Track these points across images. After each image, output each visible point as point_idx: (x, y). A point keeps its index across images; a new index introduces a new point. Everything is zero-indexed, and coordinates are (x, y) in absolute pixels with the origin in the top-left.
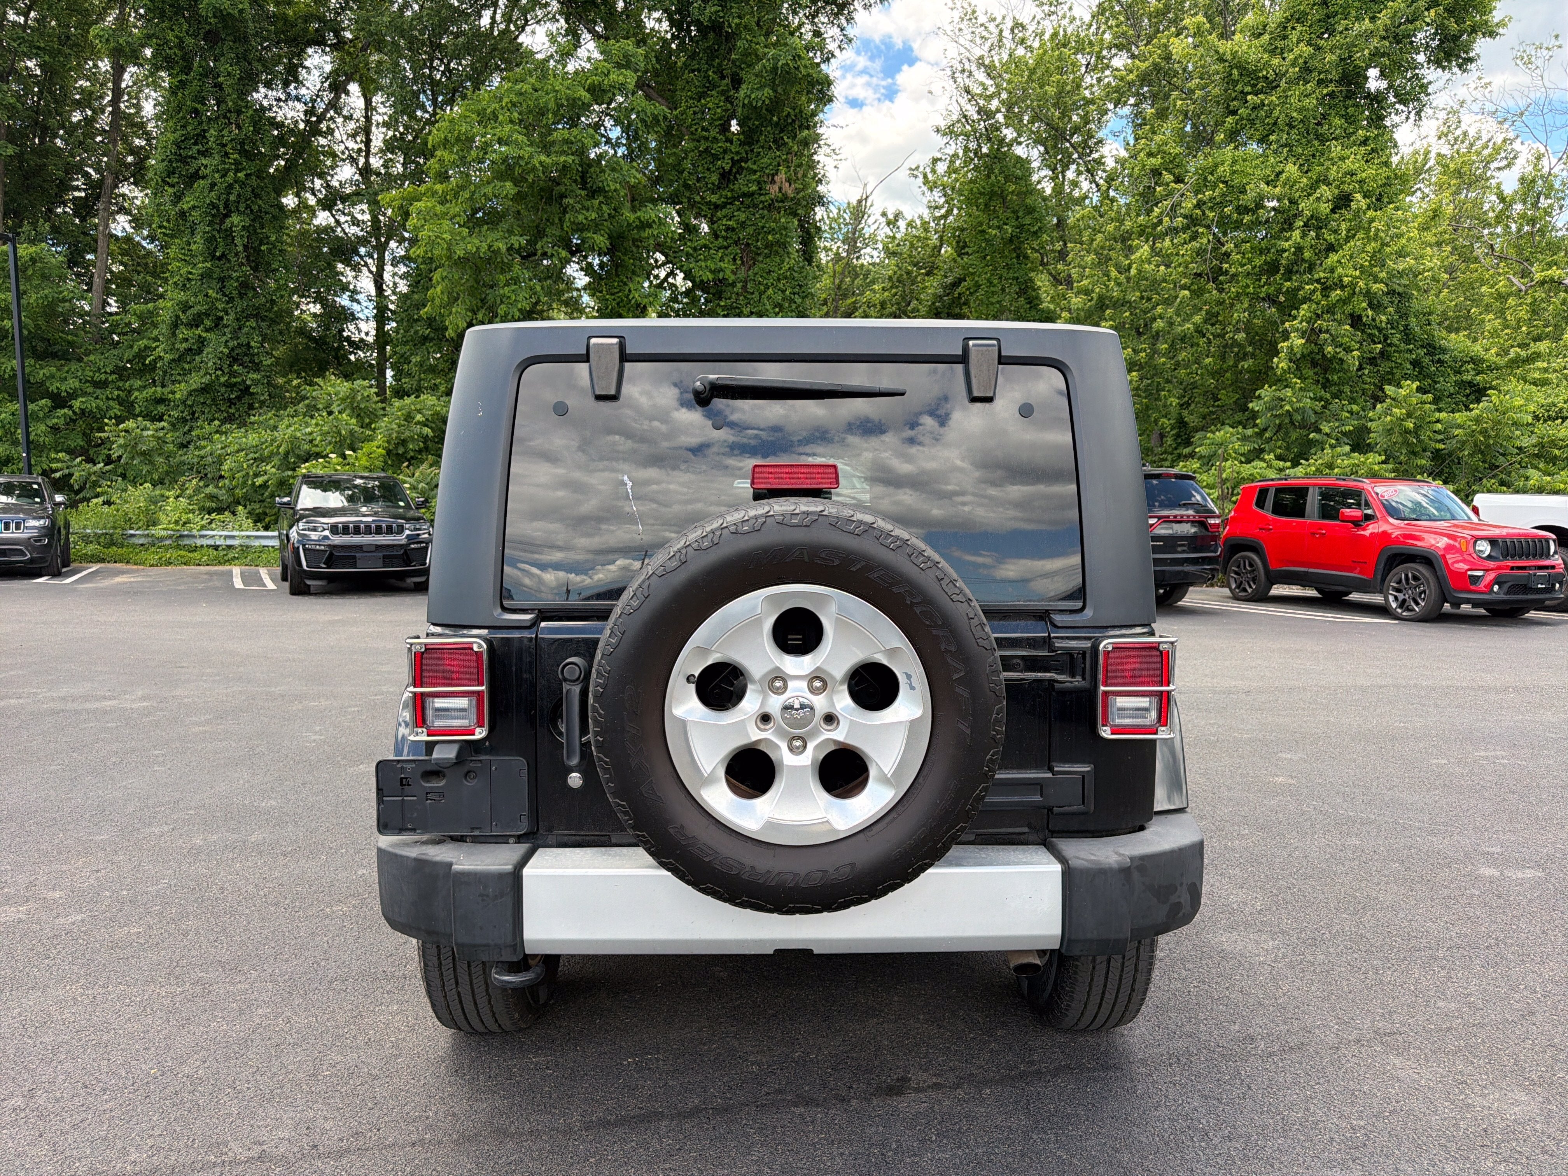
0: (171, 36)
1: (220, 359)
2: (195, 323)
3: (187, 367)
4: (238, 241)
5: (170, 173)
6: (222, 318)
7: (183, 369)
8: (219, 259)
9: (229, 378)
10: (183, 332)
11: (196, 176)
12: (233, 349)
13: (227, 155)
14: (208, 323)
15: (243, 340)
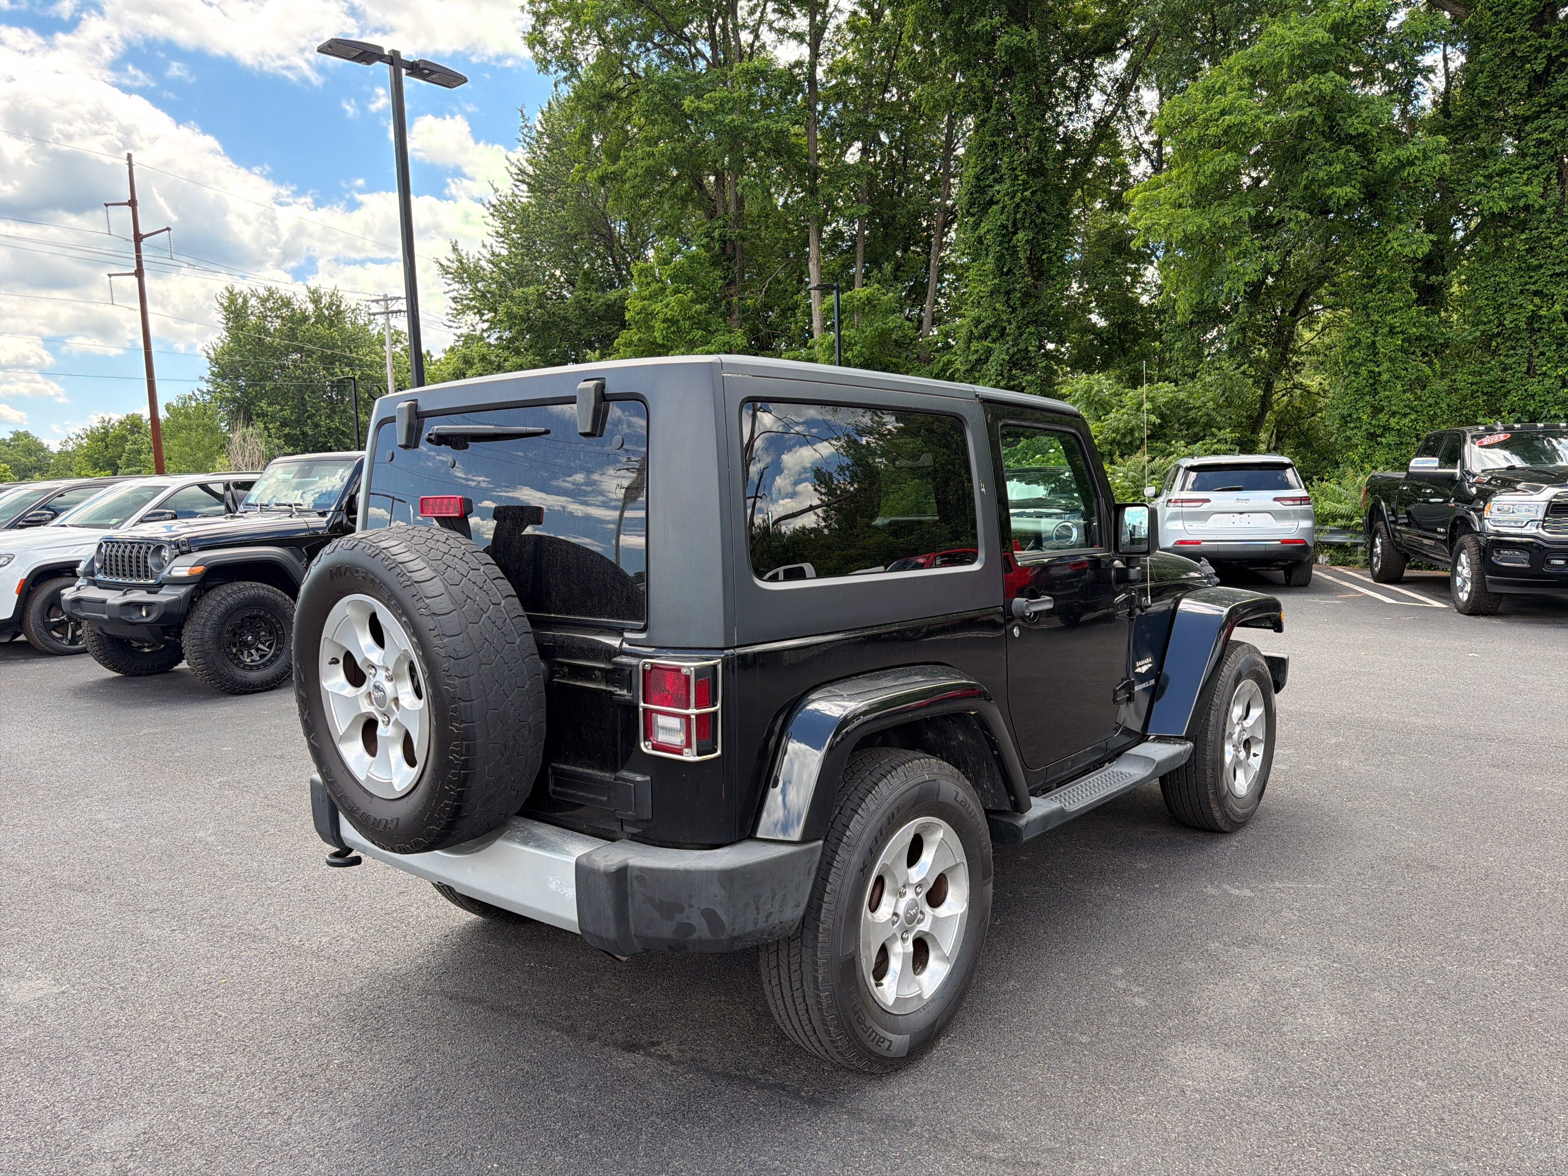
0: (975, 83)
1: (1001, 365)
2: (985, 335)
3: (977, 375)
4: (1021, 255)
5: (972, 204)
6: (1005, 328)
7: (975, 378)
8: (1007, 274)
9: (1009, 381)
10: (974, 346)
11: (992, 202)
12: (1013, 355)
13: (1017, 176)
14: (994, 334)
15: (1022, 346)
